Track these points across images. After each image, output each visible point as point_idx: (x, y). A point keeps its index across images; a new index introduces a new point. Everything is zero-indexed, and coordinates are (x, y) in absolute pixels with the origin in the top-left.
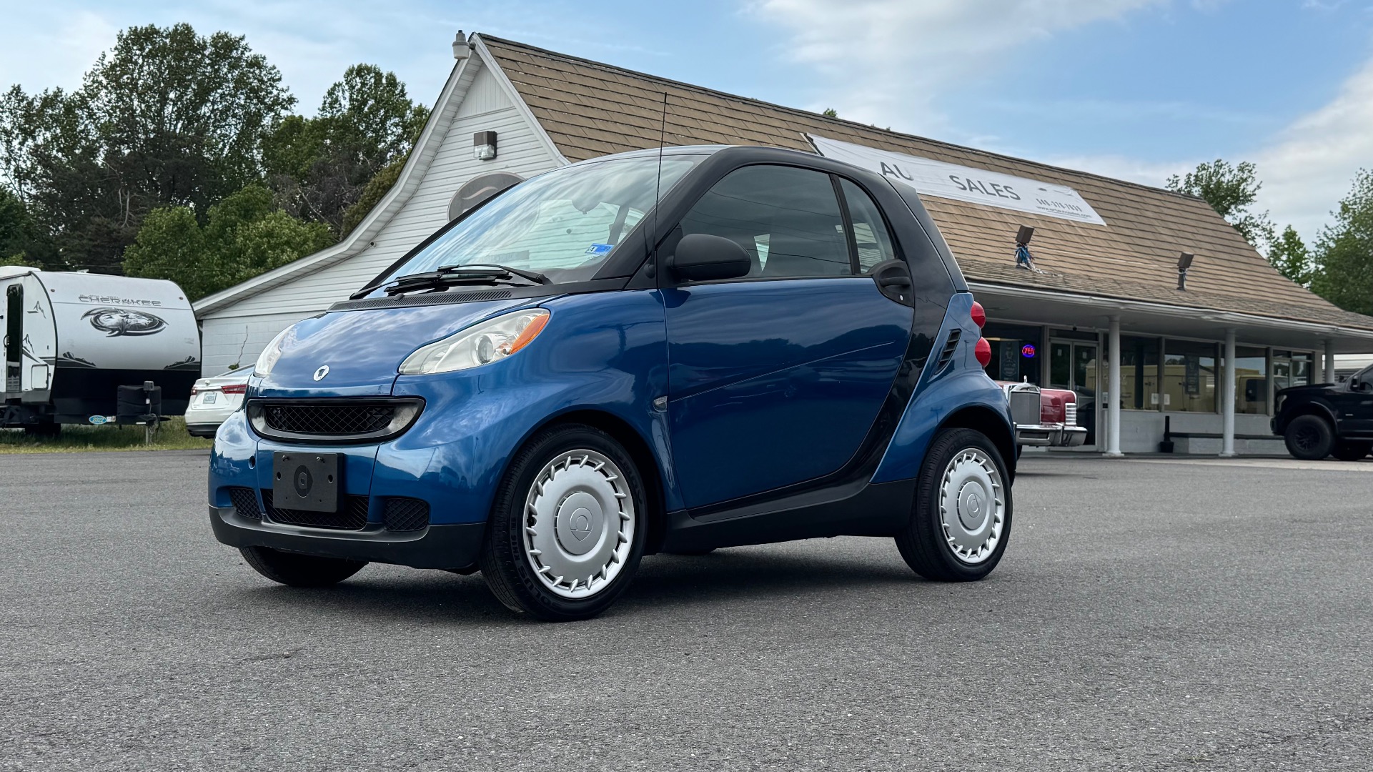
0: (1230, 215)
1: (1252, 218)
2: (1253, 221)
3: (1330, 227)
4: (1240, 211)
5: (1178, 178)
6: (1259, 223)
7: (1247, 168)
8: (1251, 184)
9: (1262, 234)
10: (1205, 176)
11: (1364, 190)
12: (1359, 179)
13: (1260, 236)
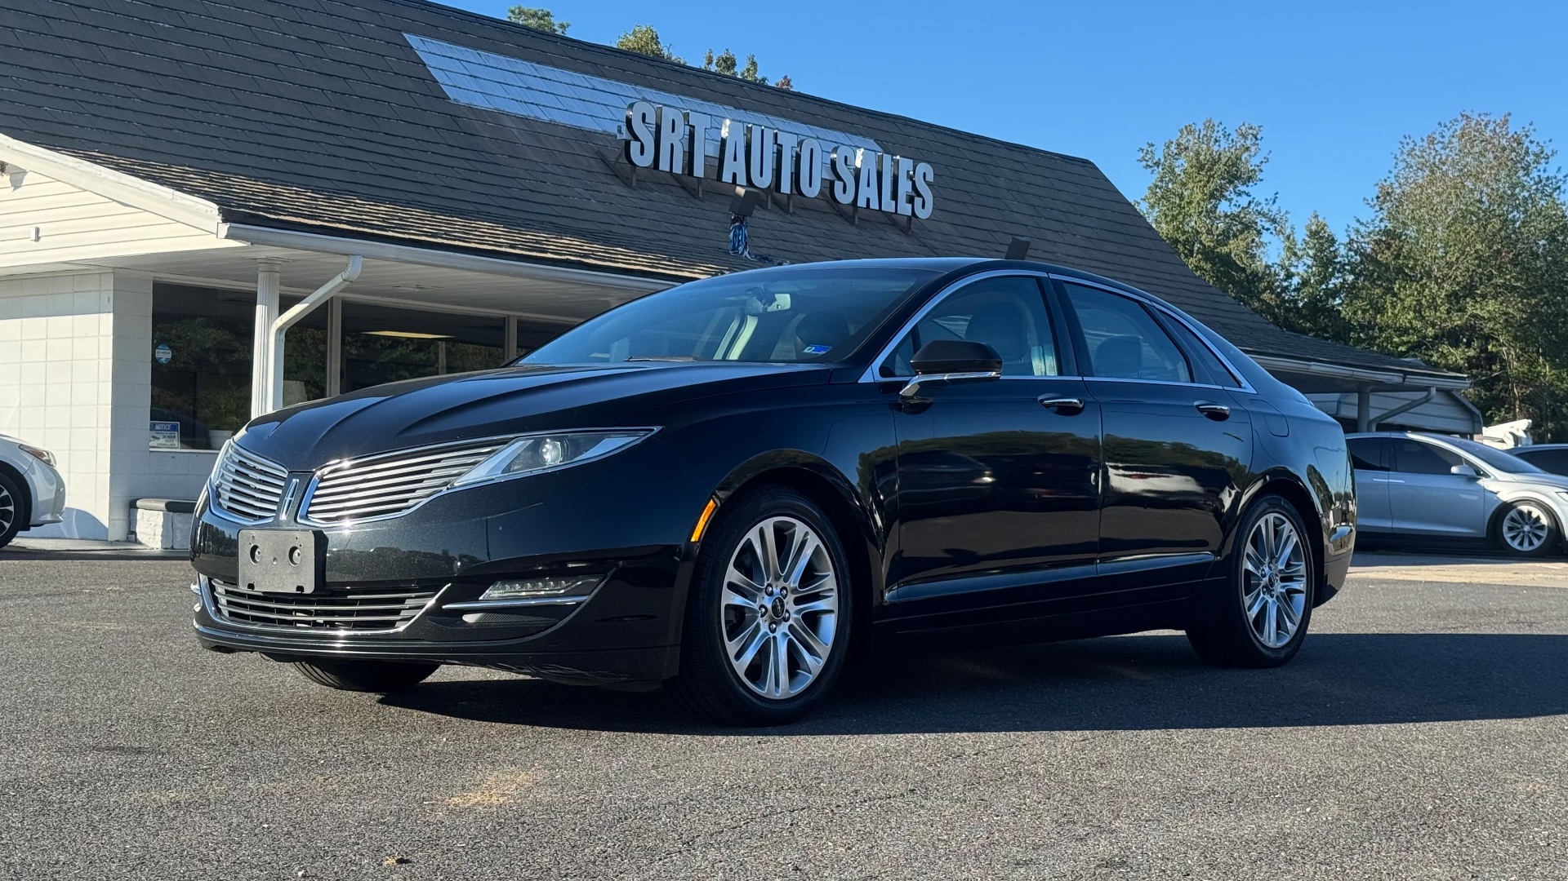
0: (1226, 200)
1: (1259, 204)
2: (1259, 208)
3: (1361, 221)
4: (1239, 195)
5: (1154, 148)
6: (1266, 212)
7: (1251, 131)
8: (1255, 155)
9: (1271, 227)
10: (1191, 143)
11: (1411, 167)
12: (1405, 151)
13: (1268, 229)
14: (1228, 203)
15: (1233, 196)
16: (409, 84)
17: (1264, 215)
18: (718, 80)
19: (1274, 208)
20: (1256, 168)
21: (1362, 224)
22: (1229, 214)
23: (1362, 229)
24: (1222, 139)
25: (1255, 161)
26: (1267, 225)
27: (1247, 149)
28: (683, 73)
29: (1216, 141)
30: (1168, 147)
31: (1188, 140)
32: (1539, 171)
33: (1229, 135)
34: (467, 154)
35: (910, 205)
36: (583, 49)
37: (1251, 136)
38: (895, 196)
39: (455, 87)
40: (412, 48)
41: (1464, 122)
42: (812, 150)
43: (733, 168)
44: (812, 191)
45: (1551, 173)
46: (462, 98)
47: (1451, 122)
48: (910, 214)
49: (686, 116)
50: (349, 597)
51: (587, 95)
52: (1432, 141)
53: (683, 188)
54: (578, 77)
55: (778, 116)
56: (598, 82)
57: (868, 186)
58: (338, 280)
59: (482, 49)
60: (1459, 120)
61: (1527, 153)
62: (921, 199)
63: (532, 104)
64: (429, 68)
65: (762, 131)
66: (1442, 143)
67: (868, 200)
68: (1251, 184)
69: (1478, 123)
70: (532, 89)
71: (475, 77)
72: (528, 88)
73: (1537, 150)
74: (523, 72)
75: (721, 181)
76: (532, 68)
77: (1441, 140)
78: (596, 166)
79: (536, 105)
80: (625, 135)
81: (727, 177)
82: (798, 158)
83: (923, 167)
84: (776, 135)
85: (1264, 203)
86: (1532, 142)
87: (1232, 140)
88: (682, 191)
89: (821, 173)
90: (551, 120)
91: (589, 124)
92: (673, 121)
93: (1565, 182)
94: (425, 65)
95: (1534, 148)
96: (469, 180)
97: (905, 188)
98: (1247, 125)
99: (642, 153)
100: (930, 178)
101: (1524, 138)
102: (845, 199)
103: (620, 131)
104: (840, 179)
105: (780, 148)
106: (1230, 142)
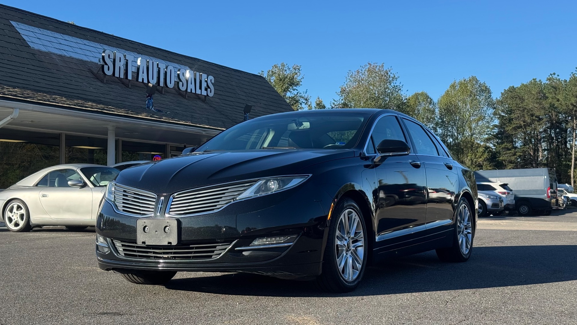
0: (289, 92)
4: (294, 90)
9: (305, 102)
10: (277, 71)
11: (352, 81)
12: (349, 76)
13: (304, 103)
14: (290, 93)
15: (292, 90)
16: (14, 41)
17: (303, 97)
18: (130, 43)
19: (306, 95)
20: (300, 81)
21: (335, 101)
22: (290, 97)
23: (335, 103)
24: (287, 70)
25: (299, 79)
26: (304, 101)
27: (296, 74)
28: (117, 39)
29: (285, 71)
30: (269, 73)
31: (275, 70)
32: (394, 83)
33: (290, 68)
34: (40, 69)
35: (206, 91)
36: (79, 29)
37: (297, 69)
38: (200, 88)
39: (32, 42)
40: (14, 27)
41: (369, 66)
42: (171, 70)
43: (142, 76)
44: (171, 85)
45: (398, 84)
46: (36, 47)
47: (364, 66)
48: (206, 95)
49: (125, 56)
50: (190, 246)
51: (83, 47)
52: (358, 72)
53: (123, 84)
54: (78, 40)
55: (154, 57)
56: (86, 42)
57: (191, 84)
58: (9, 118)
59: (41, 28)
60: (367, 65)
61: (390, 77)
62: (210, 89)
63: (62, 50)
64: (21, 35)
65: (153, 62)
66: (361, 73)
67: (191, 89)
68: (298, 86)
69: (373, 66)
70: (61, 44)
71: (39, 39)
72: (60, 44)
73: (393, 76)
74: (57, 37)
75: (138, 81)
76: (60, 36)
77: (361, 72)
78: (89, 75)
79: (64, 50)
80: (102, 63)
81: (140, 80)
82: (166, 73)
83: (211, 77)
84: (158, 64)
85: (302, 93)
86: (391, 73)
87: (291, 70)
88: (122, 84)
89: (174, 79)
90: (70, 56)
91: (85, 58)
92: (120, 58)
93: (402, 87)
94: (20, 33)
95: (392, 75)
96: (43, 79)
97: (204, 85)
98: (296, 65)
99: (109, 70)
100: (213, 81)
101: (388, 72)
102: (183, 89)
103: (99, 61)
104: (181, 81)
105: (159, 69)
106: (290, 71)
